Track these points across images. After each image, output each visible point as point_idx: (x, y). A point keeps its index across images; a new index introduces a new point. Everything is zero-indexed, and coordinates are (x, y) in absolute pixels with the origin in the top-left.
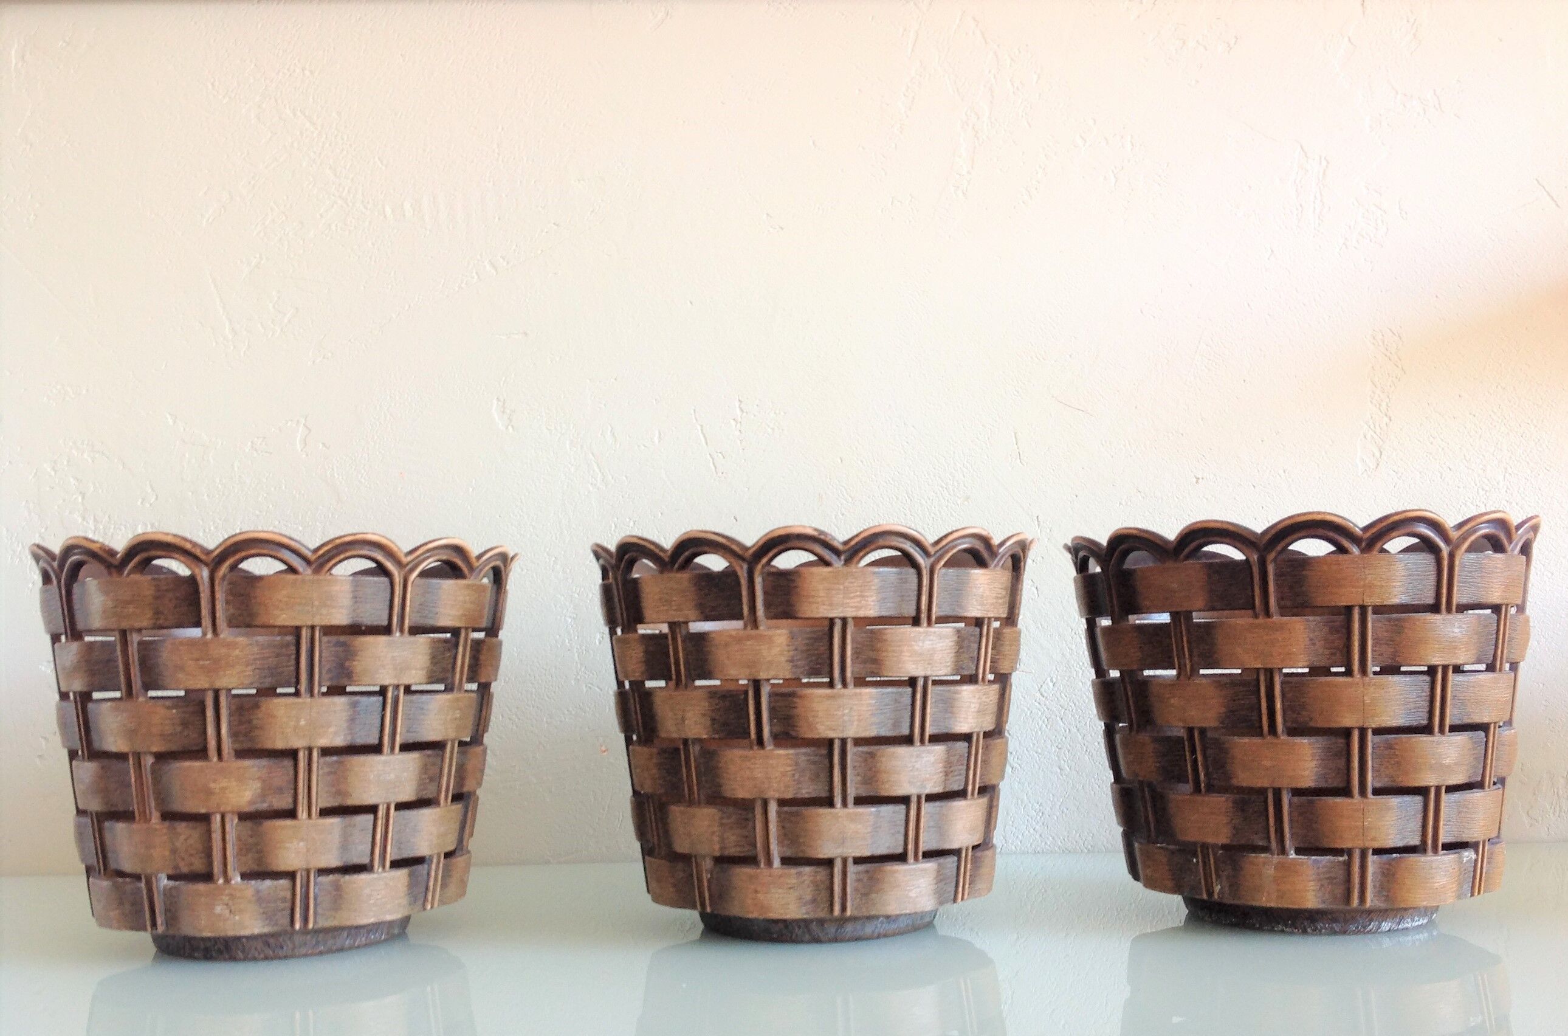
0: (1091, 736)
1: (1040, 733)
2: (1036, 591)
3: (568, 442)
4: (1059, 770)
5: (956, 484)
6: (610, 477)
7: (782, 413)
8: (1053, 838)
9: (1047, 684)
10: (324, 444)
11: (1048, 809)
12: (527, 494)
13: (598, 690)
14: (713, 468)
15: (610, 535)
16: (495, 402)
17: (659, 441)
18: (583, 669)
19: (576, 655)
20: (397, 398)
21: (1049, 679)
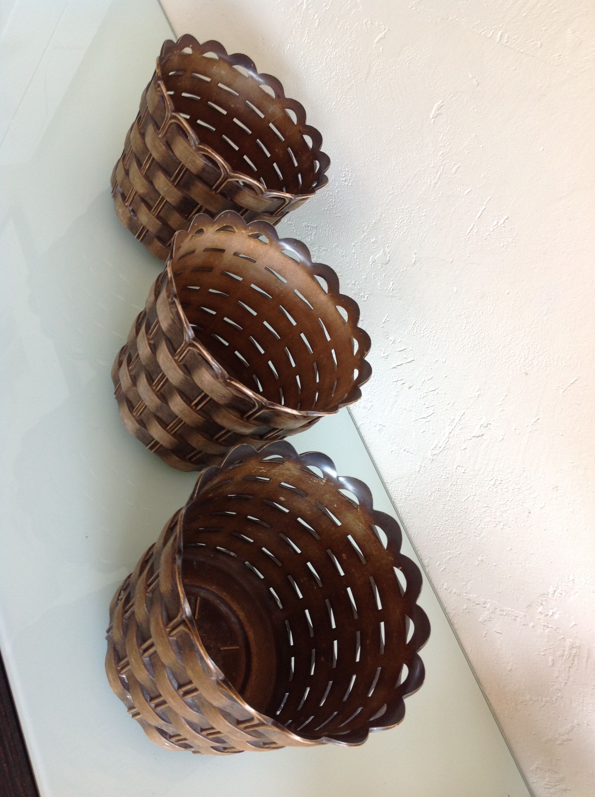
0: (452, 504)
1: (440, 476)
2: (501, 439)
3: (442, 152)
4: (429, 495)
5: (530, 363)
6: (438, 186)
7: (514, 244)
8: (403, 506)
9: (462, 469)
10: (382, 50)
11: (412, 497)
12: (411, 155)
13: (356, 257)
14: (469, 231)
15: (414, 208)
16: (440, 101)
17: (466, 194)
18: (360, 244)
19: (363, 236)
20: (417, 59)
21: (464, 469)
